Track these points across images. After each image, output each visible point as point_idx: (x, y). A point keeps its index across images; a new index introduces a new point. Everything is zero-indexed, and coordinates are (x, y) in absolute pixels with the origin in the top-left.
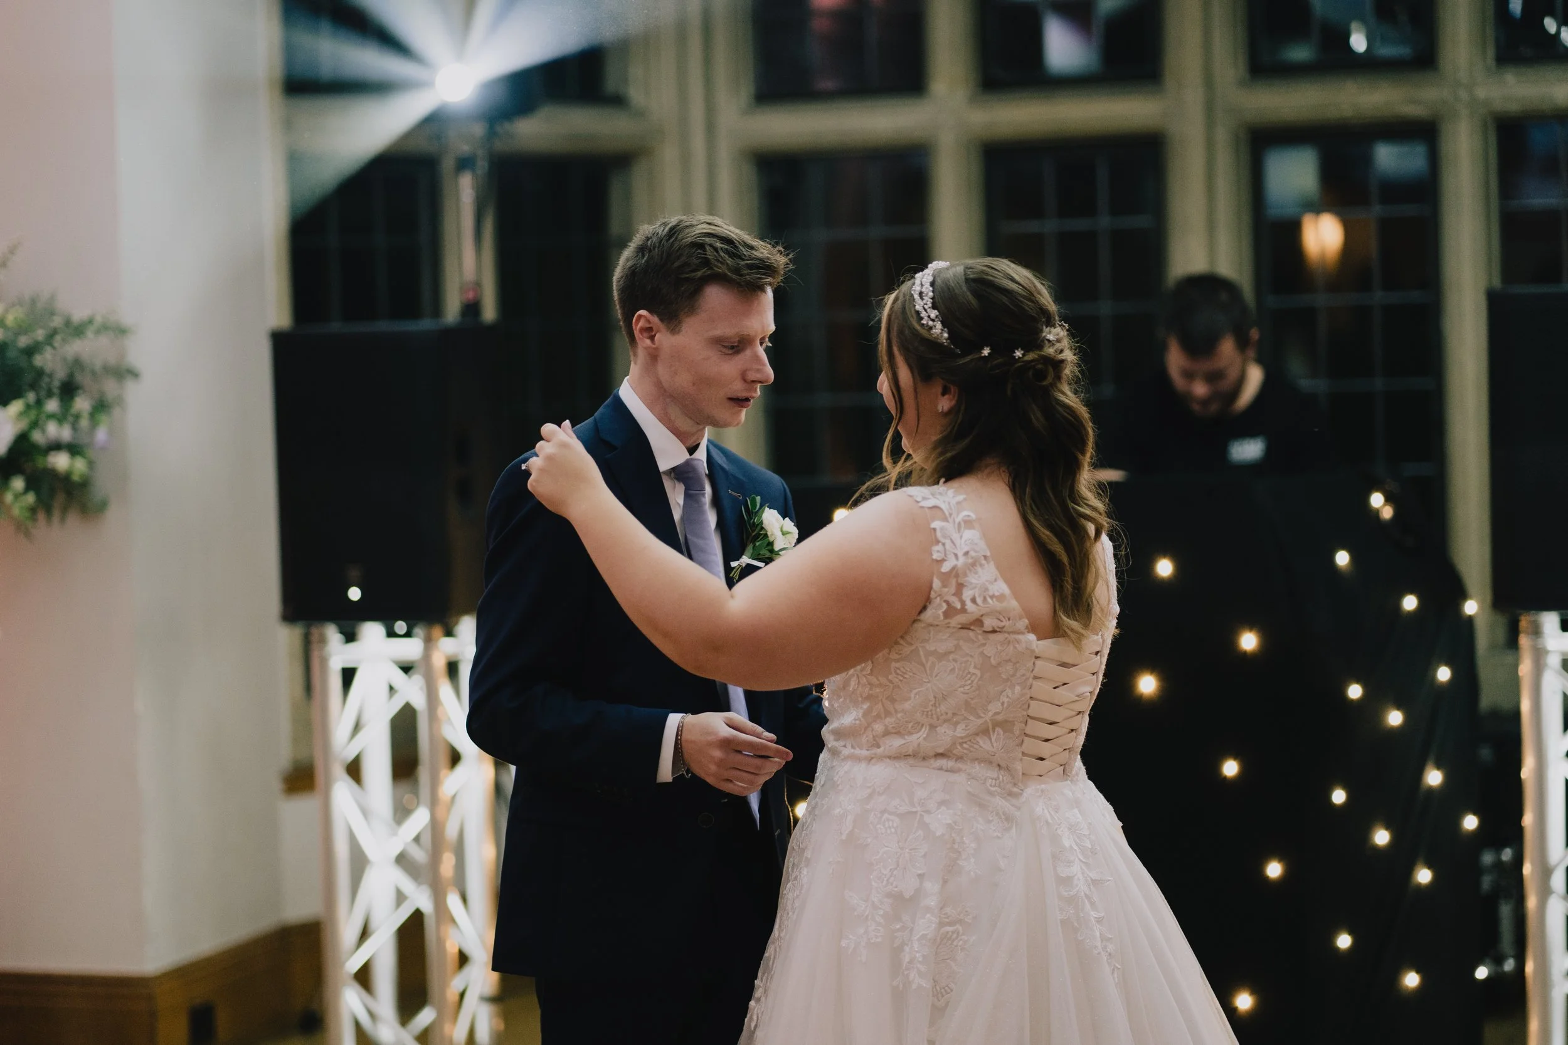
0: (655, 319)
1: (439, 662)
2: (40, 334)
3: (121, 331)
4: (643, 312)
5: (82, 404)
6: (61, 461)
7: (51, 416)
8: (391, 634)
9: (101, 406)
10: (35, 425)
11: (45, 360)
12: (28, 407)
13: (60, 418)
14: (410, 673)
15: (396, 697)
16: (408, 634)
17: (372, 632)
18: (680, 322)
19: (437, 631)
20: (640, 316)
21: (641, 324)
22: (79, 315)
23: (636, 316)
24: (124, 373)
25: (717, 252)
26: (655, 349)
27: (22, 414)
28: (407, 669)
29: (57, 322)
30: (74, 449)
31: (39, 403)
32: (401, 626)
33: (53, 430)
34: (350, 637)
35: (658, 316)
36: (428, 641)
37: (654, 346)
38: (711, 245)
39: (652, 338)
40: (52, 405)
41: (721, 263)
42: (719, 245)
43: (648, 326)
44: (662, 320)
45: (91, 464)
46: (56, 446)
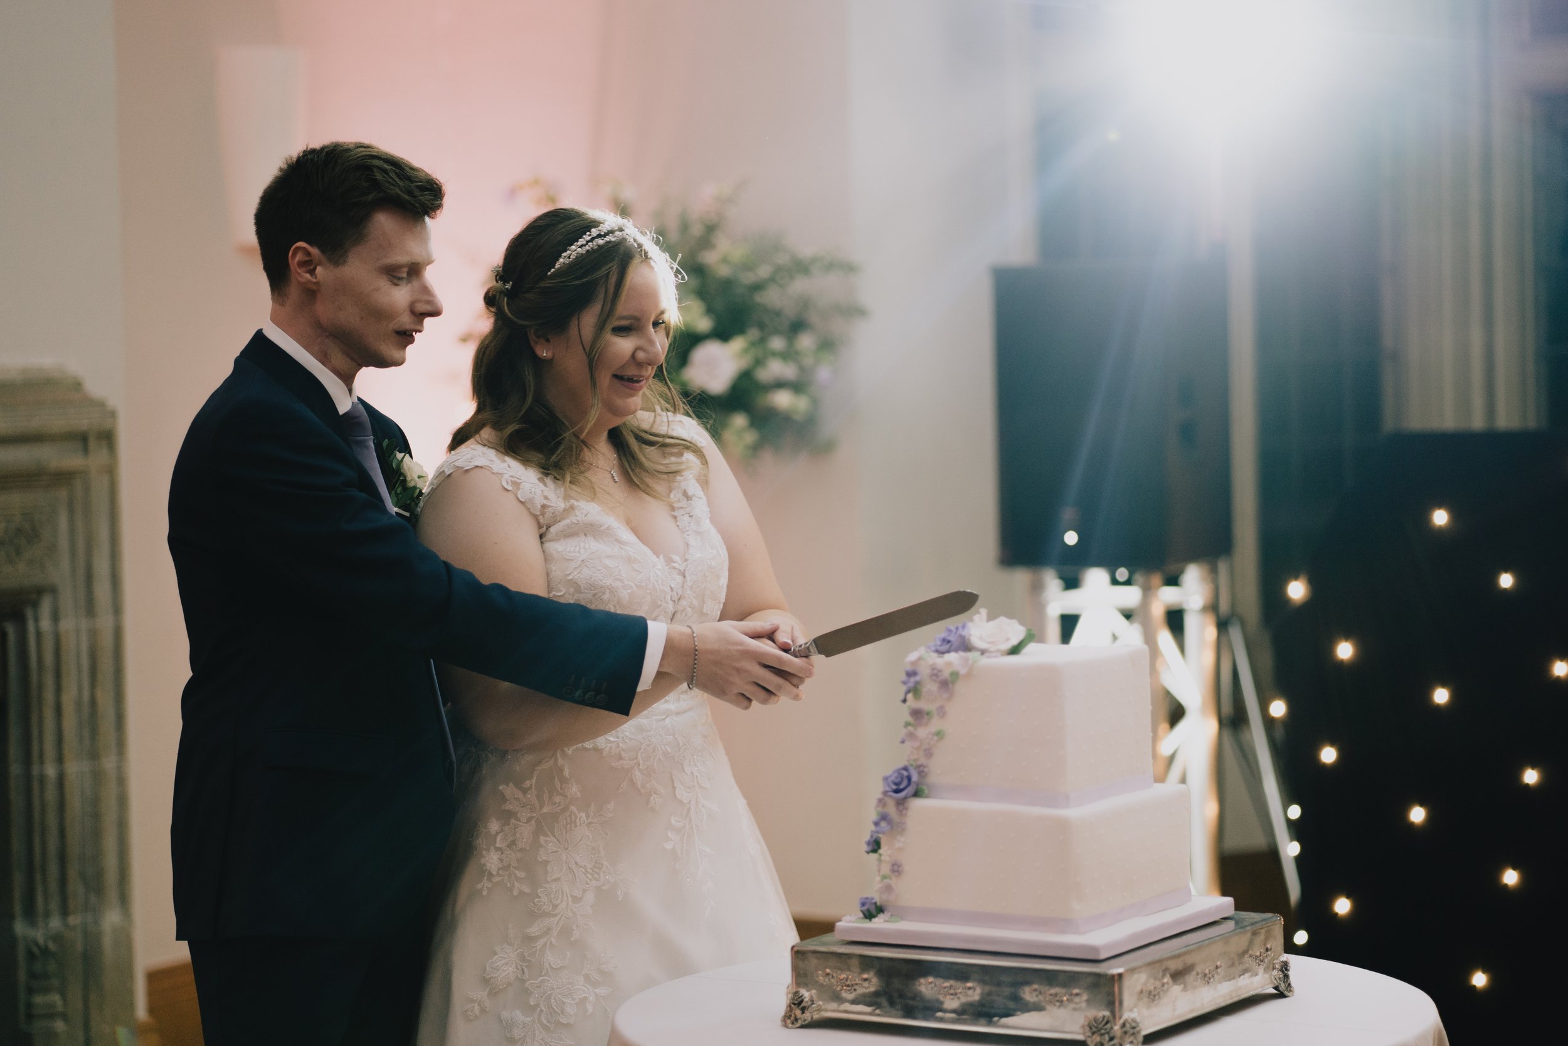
0: (315, 251)
1: (1158, 610)
2: (764, 272)
3: (849, 268)
4: (301, 244)
5: (806, 342)
6: (783, 400)
7: (774, 354)
8: (1115, 582)
9: (827, 345)
10: (759, 362)
11: (771, 297)
12: (753, 344)
13: (787, 356)
14: (1132, 618)
15: (1118, 643)
16: (1128, 583)
17: (1096, 578)
18: (346, 252)
19: (1156, 579)
20: (298, 248)
21: (299, 257)
22: (806, 251)
23: (292, 248)
24: (854, 311)
25: (387, 174)
26: (315, 283)
27: (745, 351)
28: (1128, 615)
29: (782, 259)
30: (797, 387)
31: (762, 341)
32: (1122, 573)
33: (776, 369)
34: (1071, 583)
35: (319, 247)
36: (1147, 590)
37: (314, 280)
38: (379, 168)
39: (312, 272)
40: (777, 343)
41: (393, 185)
42: (388, 167)
43: (306, 259)
44: (323, 251)
45: (815, 402)
46: (780, 384)
